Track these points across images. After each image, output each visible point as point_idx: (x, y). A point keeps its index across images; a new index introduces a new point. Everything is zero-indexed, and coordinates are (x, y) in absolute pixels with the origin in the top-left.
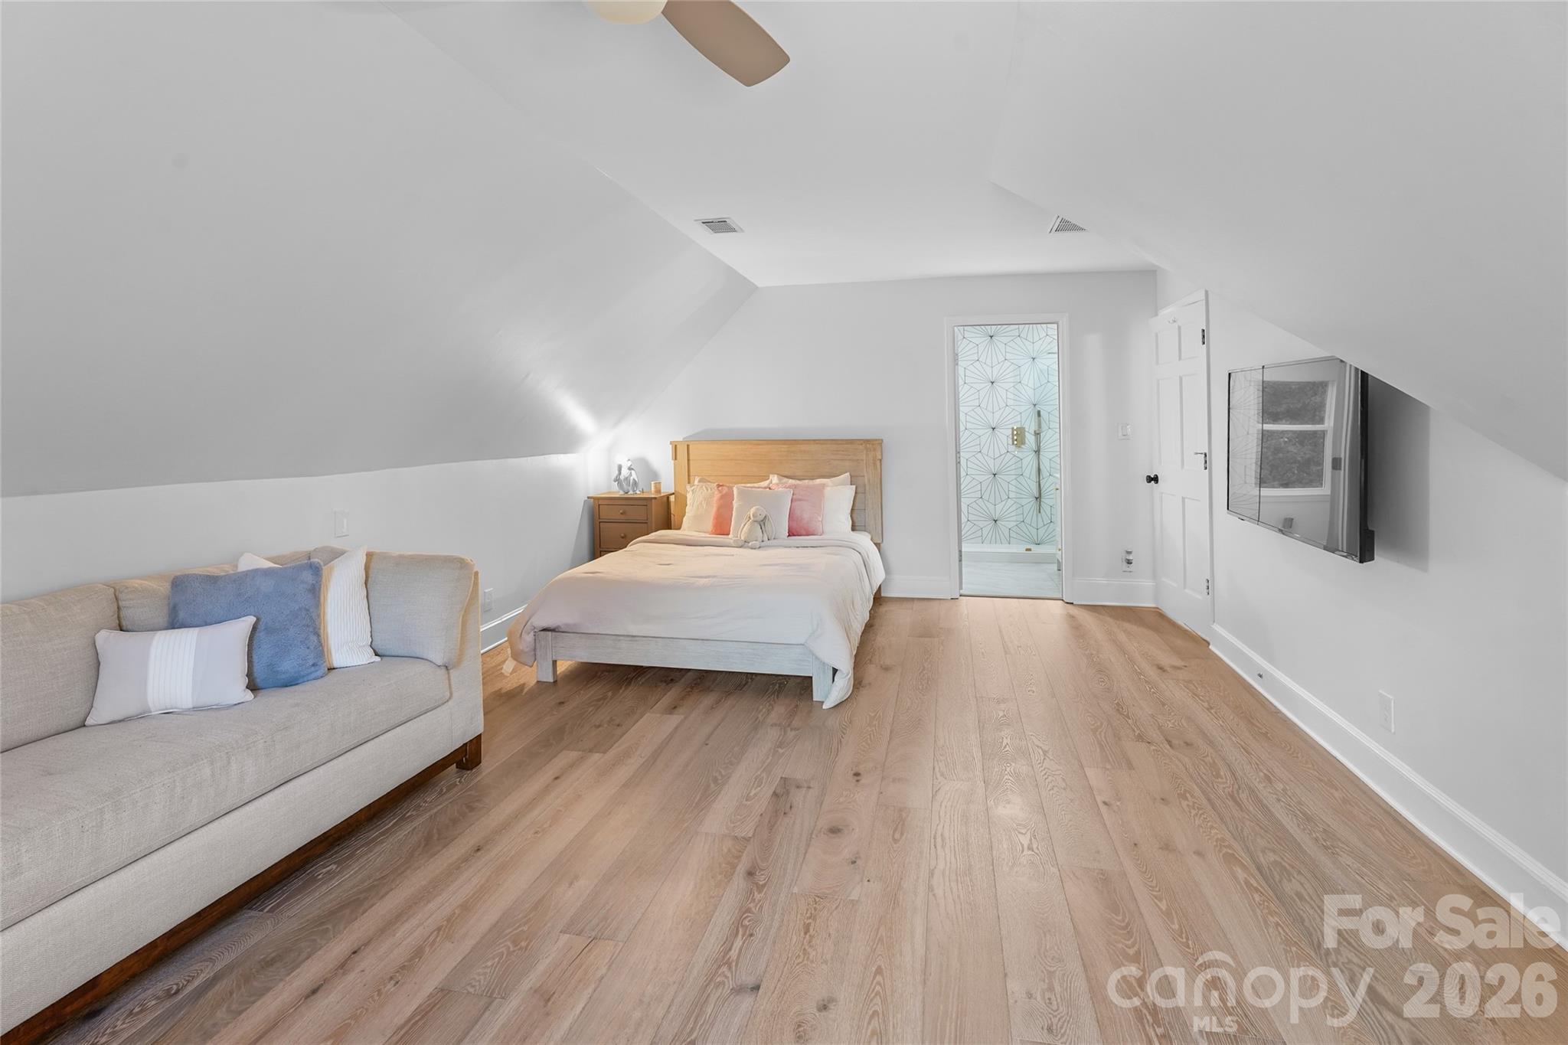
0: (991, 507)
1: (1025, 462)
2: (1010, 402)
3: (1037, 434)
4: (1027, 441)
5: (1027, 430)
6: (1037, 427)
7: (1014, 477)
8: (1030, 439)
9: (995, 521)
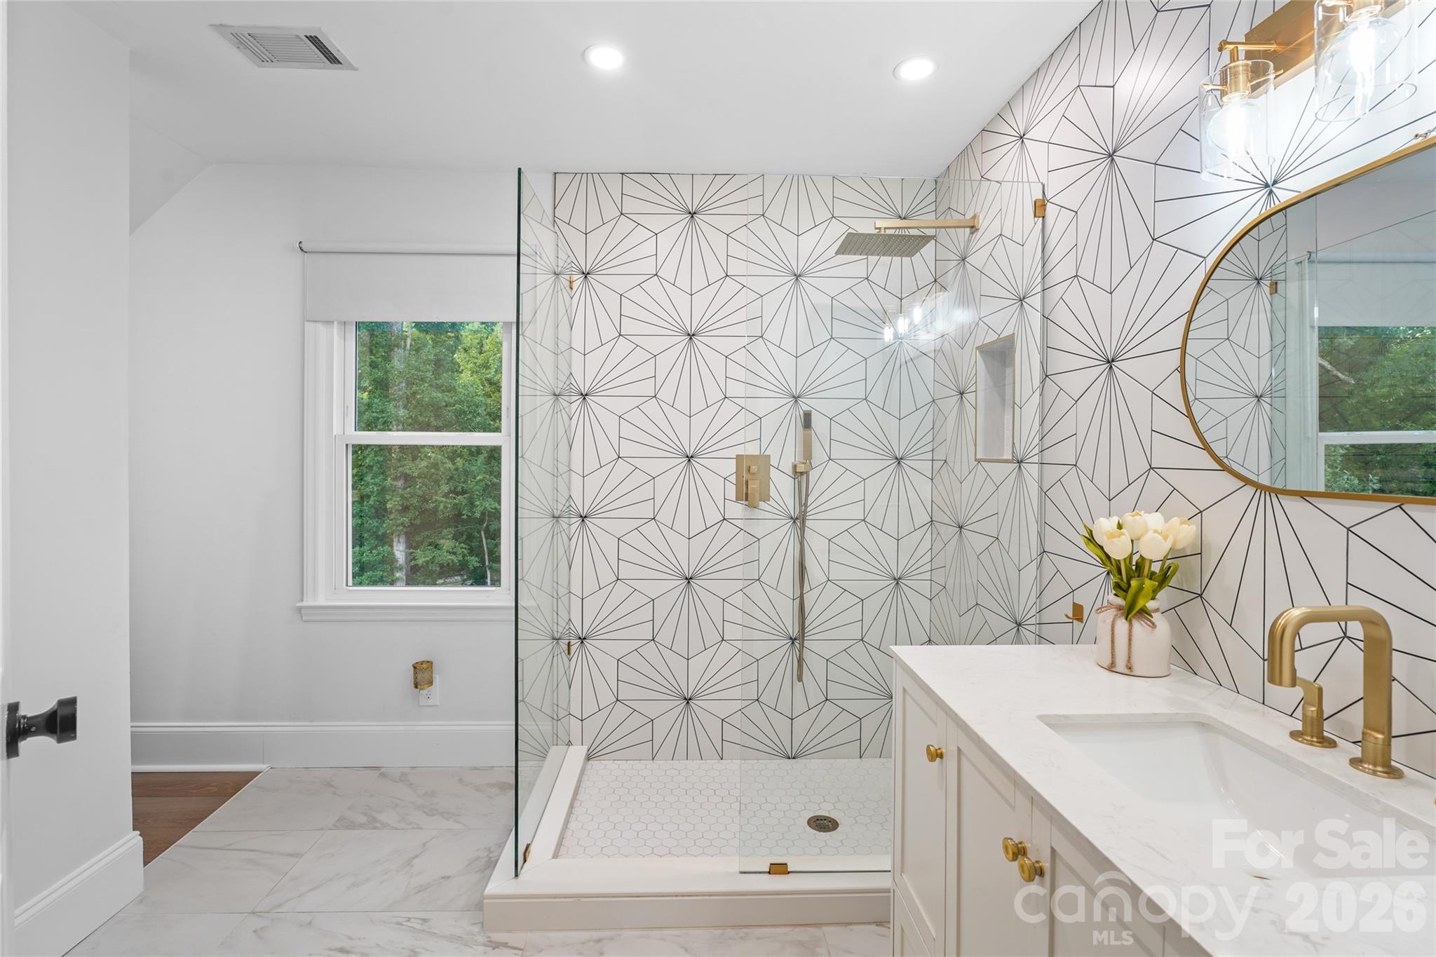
0: (678, 664)
1: (767, 546)
2: (735, 389)
3: (799, 474)
4: (773, 492)
5: (774, 462)
6: (800, 458)
7: (740, 585)
8: (782, 486)
9: (688, 700)
